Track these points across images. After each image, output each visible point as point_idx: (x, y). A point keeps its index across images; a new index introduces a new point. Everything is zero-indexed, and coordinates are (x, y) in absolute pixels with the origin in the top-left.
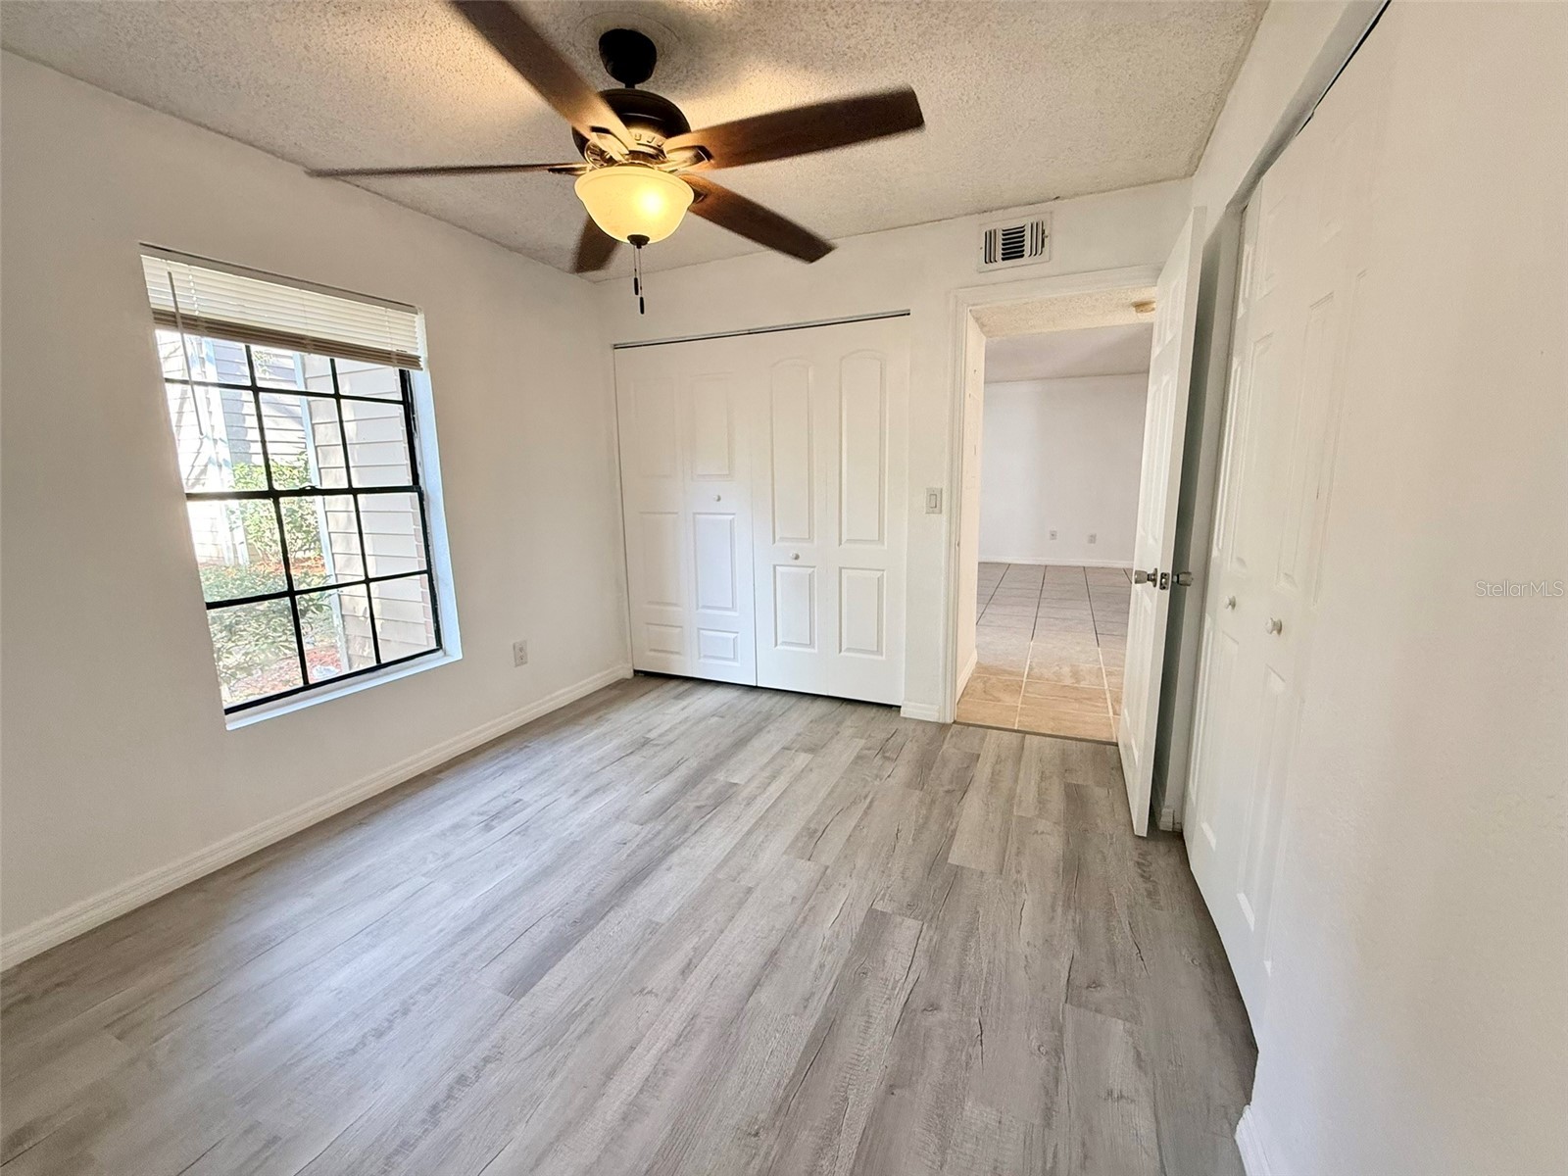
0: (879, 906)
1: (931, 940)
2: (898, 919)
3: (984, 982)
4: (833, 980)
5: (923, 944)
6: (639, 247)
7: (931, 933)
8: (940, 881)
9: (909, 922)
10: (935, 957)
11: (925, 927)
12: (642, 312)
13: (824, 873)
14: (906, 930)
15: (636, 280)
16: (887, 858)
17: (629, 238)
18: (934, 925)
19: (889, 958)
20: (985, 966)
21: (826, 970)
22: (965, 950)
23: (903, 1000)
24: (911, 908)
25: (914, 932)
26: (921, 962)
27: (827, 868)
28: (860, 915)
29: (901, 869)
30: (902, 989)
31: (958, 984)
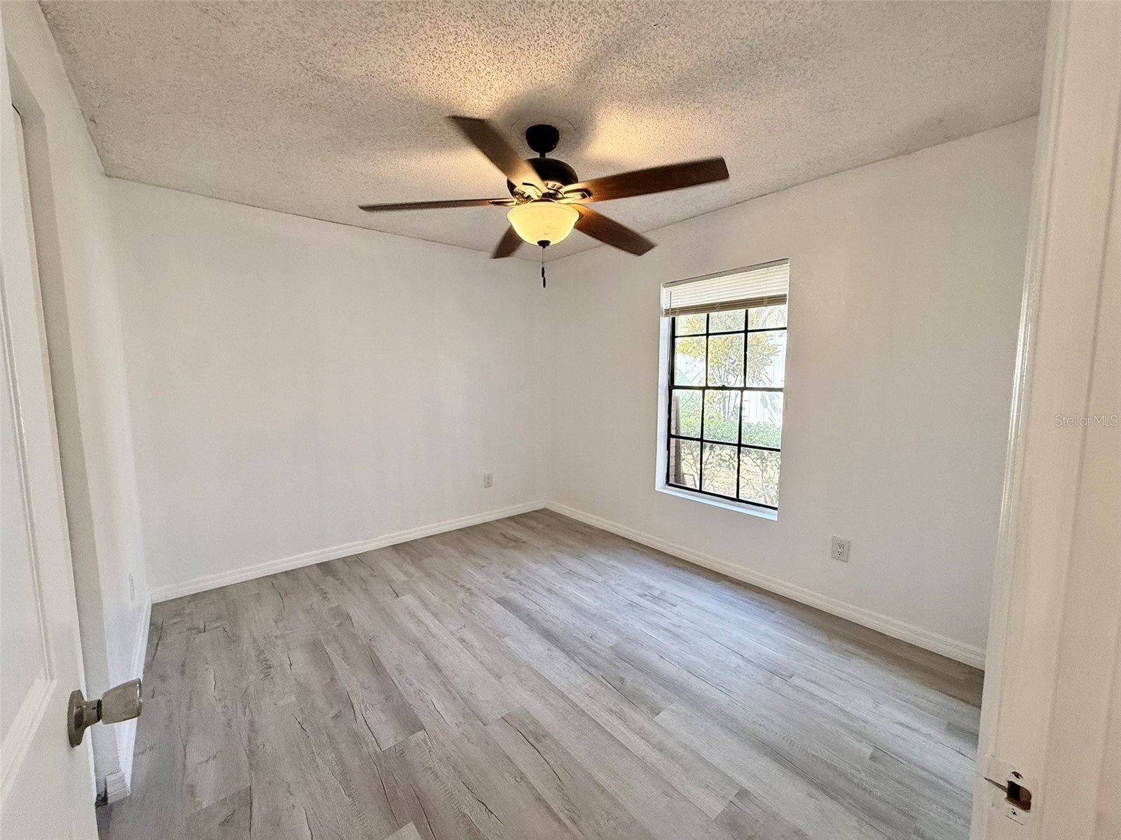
0: (421, 734)
1: (367, 745)
2: (400, 739)
3: (315, 751)
4: (398, 685)
5: (370, 738)
6: (544, 247)
7: (371, 750)
8: (400, 794)
9: (391, 743)
10: (357, 739)
11: (378, 750)
12: (544, 286)
13: (481, 720)
14: (388, 736)
15: (543, 269)
16: (459, 772)
17: (538, 243)
18: (373, 756)
19: (382, 715)
20: (319, 761)
21: (408, 686)
22: (340, 760)
23: (356, 707)
24: (400, 752)
25: (382, 740)
26: (363, 729)
27: (485, 725)
28: (425, 720)
29: (439, 774)
30: (361, 710)
31: (331, 738)
